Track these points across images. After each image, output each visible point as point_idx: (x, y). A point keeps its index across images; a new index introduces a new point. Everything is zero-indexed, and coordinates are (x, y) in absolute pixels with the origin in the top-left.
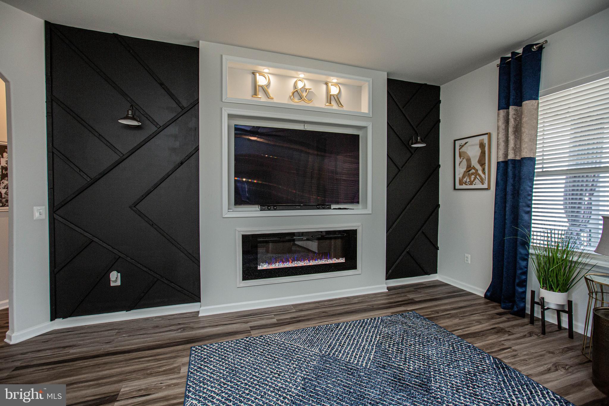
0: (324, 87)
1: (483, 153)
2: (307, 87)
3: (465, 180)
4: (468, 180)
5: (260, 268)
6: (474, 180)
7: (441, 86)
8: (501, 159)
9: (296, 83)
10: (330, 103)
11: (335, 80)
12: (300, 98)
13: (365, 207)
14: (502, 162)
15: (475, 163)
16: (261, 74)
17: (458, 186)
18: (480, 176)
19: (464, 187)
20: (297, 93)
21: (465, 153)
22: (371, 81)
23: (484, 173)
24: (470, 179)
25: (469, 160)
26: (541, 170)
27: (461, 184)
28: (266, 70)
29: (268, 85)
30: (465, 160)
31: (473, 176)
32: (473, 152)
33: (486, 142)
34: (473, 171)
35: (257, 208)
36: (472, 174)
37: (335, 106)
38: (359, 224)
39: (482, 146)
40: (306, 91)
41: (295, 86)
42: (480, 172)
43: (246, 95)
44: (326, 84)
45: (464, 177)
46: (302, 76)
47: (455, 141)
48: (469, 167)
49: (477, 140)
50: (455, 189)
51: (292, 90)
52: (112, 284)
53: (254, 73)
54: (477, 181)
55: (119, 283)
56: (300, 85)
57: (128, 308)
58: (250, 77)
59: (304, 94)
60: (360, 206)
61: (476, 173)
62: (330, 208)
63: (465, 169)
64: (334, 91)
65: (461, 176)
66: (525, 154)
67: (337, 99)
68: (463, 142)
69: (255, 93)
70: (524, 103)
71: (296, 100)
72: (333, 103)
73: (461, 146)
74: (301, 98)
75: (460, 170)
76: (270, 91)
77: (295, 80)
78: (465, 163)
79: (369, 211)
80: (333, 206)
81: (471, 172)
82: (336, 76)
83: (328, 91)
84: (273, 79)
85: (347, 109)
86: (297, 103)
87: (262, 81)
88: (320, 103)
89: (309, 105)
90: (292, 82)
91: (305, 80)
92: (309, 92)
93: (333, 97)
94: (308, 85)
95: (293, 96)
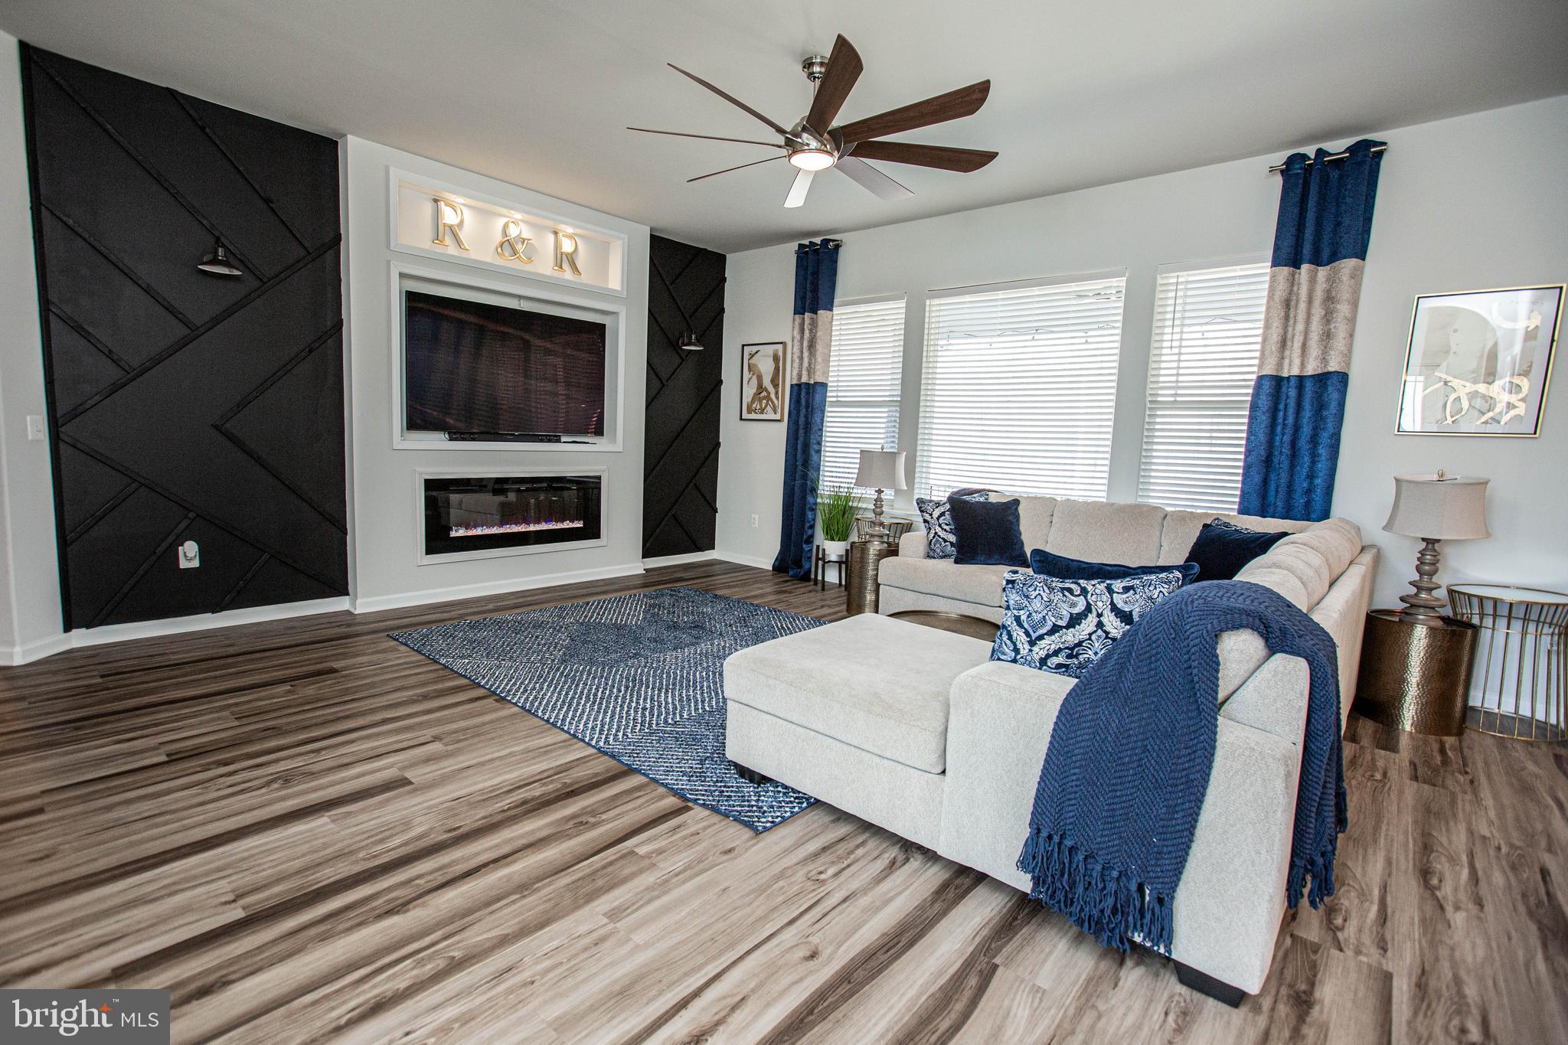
0: (552, 237)
1: (777, 369)
2: (525, 236)
3: (754, 406)
4: (758, 407)
5: (453, 534)
6: (766, 406)
7: (726, 255)
8: (795, 382)
9: (505, 227)
10: (561, 268)
11: (570, 230)
12: (512, 253)
13: (615, 441)
14: (796, 385)
15: (767, 382)
16: (448, 203)
18: (772, 402)
19: (753, 416)
20: (508, 245)
21: (755, 365)
22: (626, 240)
23: (777, 398)
24: (761, 405)
25: (760, 378)
26: (835, 399)
27: (749, 412)
28: (459, 200)
29: (461, 224)
30: (755, 377)
31: (765, 401)
32: (766, 367)
33: (780, 354)
34: (764, 394)
35: (445, 435)
36: (764, 398)
37: (568, 275)
38: (605, 467)
39: (776, 358)
40: (523, 243)
41: (505, 233)
42: (773, 396)
43: (423, 241)
44: (556, 233)
45: (753, 401)
46: (518, 216)
47: (743, 346)
48: (761, 387)
49: (770, 349)
50: (741, 419)
51: (498, 237)
52: (184, 564)
53: (436, 201)
54: (768, 408)
55: (196, 564)
56: (513, 231)
57: (216, 608)
58: (428, 208)
59: (520, 247)
60: (605, 439)
61: (768, 398)
62: (560, 442)
63: (754, 391)
64: (567, 246)
65: (750, 399)
66: (819, 378)
67: (571, 259)
68: (754, 349)
69: (437, 237)
70: (819, 312)
71: (507, 256)
72: (566, 266)
73: (752, 356)
74: (515, 252)
75: (750, 391)
76: (463, 235)
77: (506, 220)
78: (754, 381)
79: (619, 446)
80: (563, 438)
81: (762, 395)
82: (573, 225)
83: (557, 245)
84: (468, 216)
85: (586, 278)
86: (507, 262)
87: (449, 217)
88: (545, 266)
89: (528, 268)
90: (499, 223)
91: (523, 224)
92: (527, 244)
93: (565, 257)
94: (527, 232)
95: (502, 246)
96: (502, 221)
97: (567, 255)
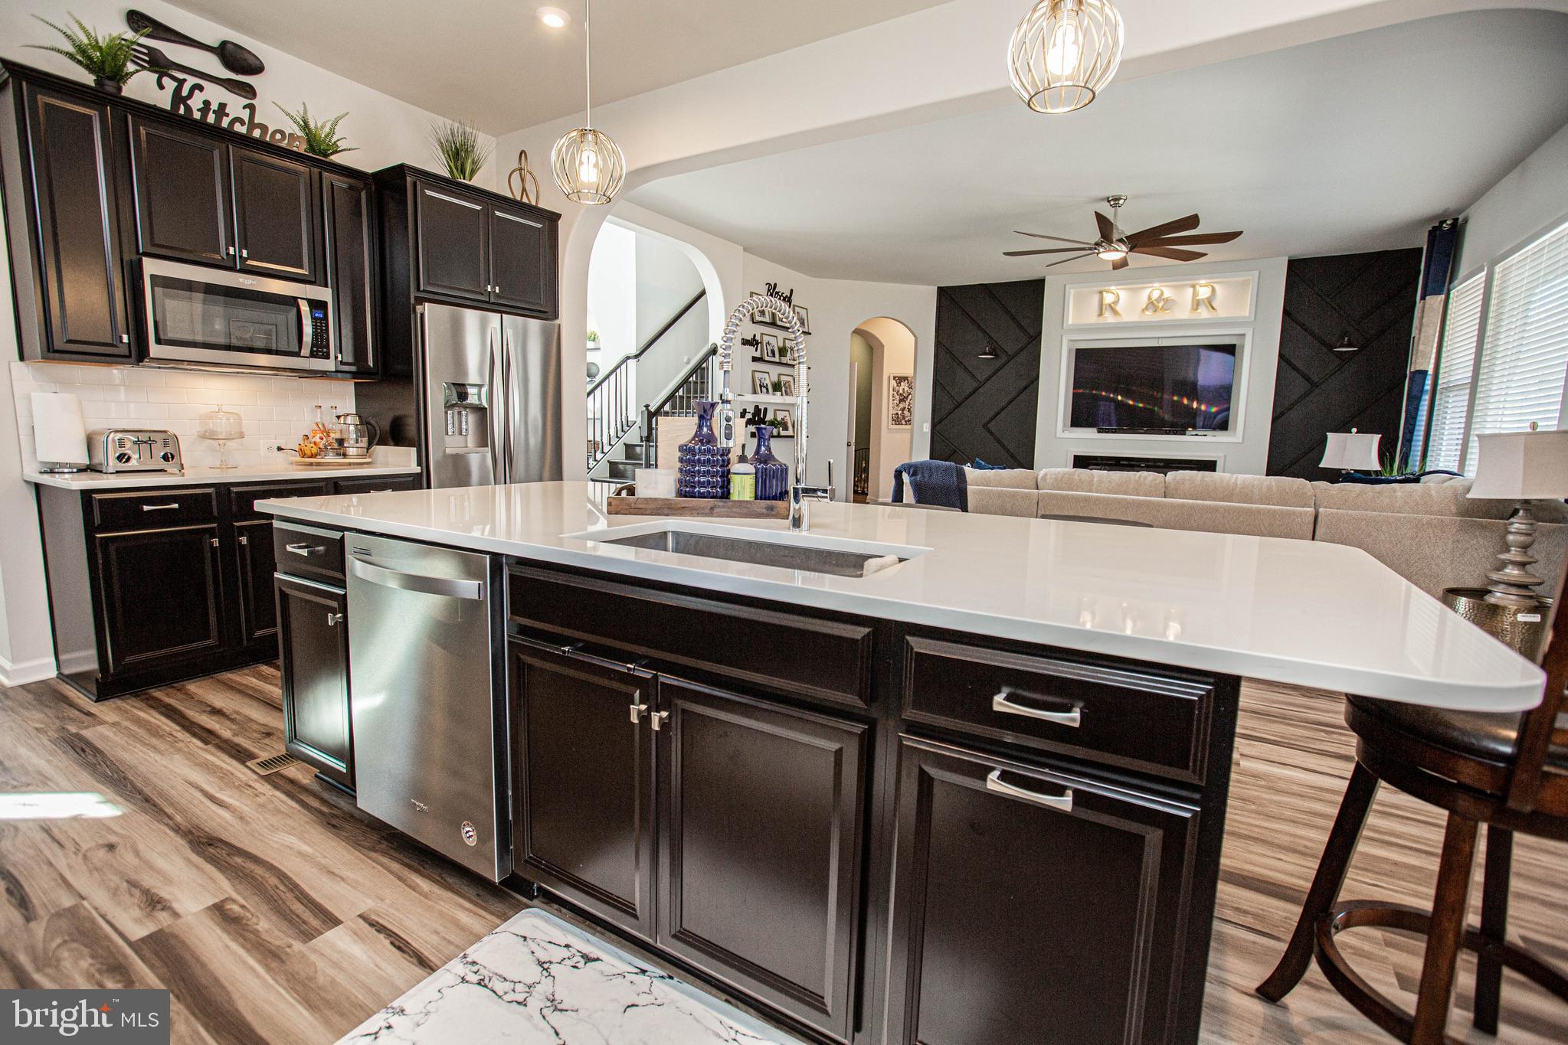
0: (1190, 291)
2: (1165, 296)
9: (1151, 293)
10: (1197, 310)
11: (1203, 282)
12: (1154, 310)
13: (1236, 435)
16: (1107, 292)
20: (1150, 305)
22: (1258, 272)
28: (1113, 288)
29: (1118, 301)
35: (1095, 430)
38: (1222, 454)
40: (1164, 300)
41: (1149, 298)
43: (1092, 318)
44: (1194, 286)
46: (1156, 285)
51: (1145, 303)
53: (1101, 292)
56: (1156, 295)
58: (1096, 298)
59: (1161, 304)
60: (1228, 431)
62: (1184, 434)
64: (1204, 293)
67: (1210, 303)
69: (1101, 314)
71: (1149, 313)
72: (1202, 309)
74: (1157, 309)
76: (1118, 308)
77: (1149, 290)
79: (1240, 437)
80: (1189, 432)
82: (1205, 279)
83: (1195, 294)
84: (1123, 295)
85: (1222, 313)
86: (1149, 316)
87: (1109, 298)
88: (1183, 312)
89: (1168, 317)
90: (1145, 294)
91: (1163, 289)
92: (1167, 301)
93: (1201, 302)
94: (1168, 293)
95: (1146, 309)
96: (1148, 291)
97: (1203, 300)
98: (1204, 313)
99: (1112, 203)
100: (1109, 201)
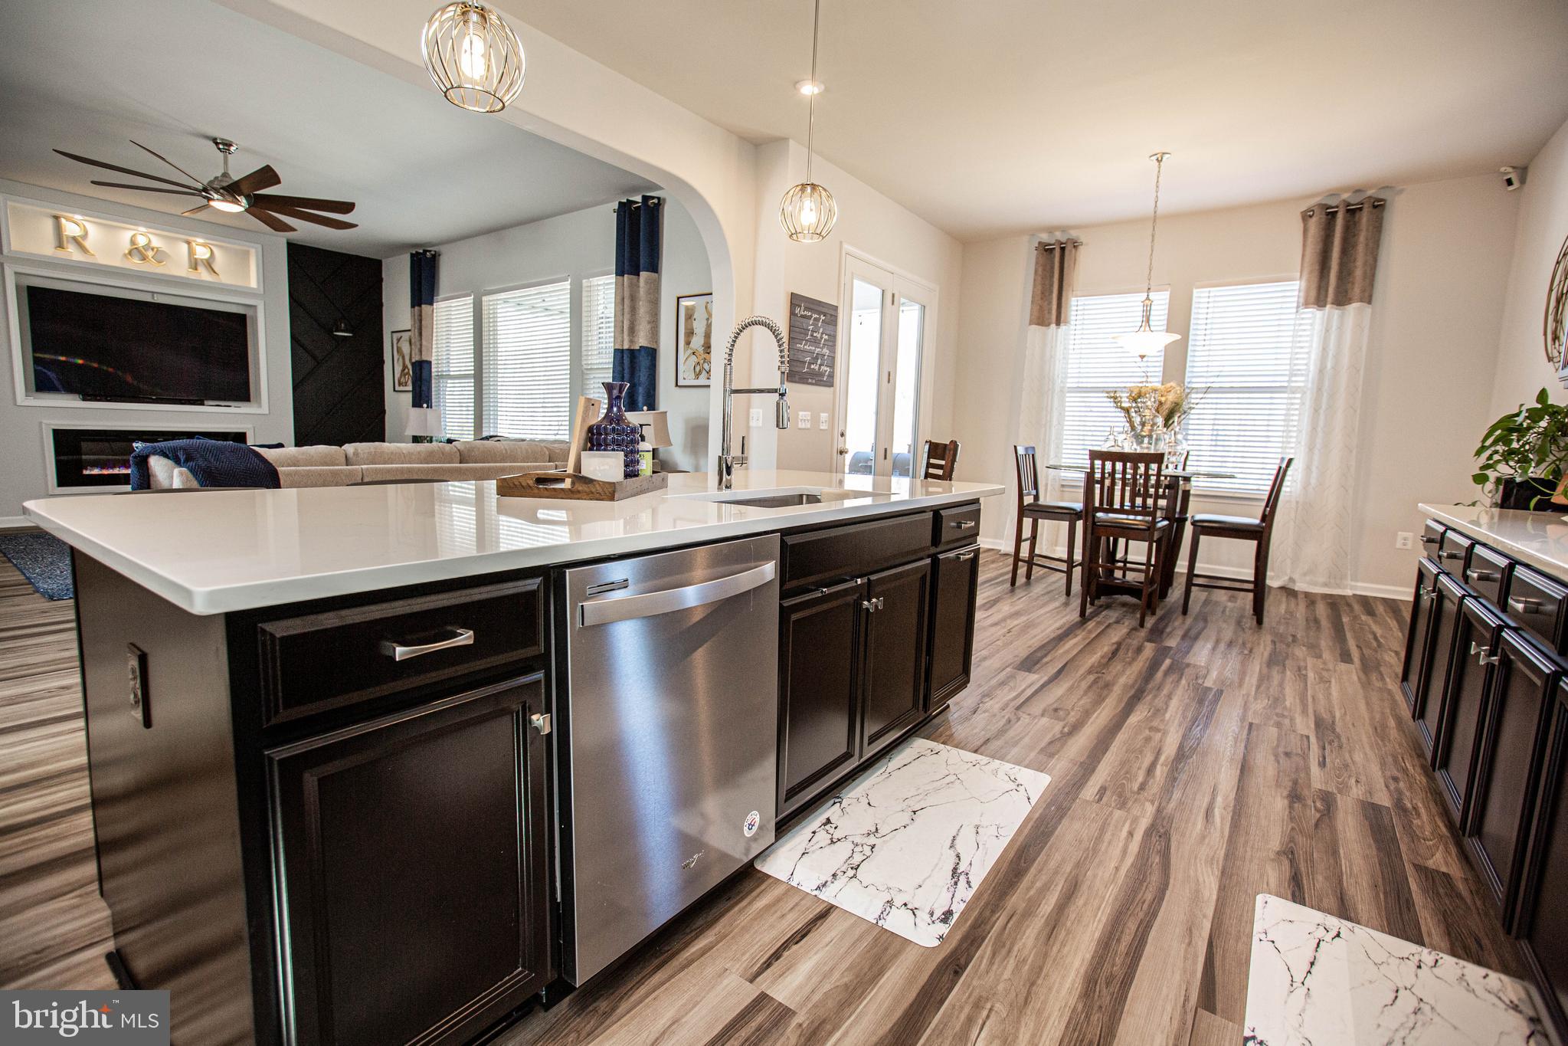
0: (185, 246)
2: (155, 245)
3: (403, 380)
5: (87, 473)
6: (408, 380)
7: (383, 261)
9: (134, 236)
10: (196, 269)
11: (200, 241)
12: (142, 258)
13: (260, 405)
15: (407, 361)
16: (70, 220)
17: (397, 388)
19: (402, 388)
20: (135, 251)
21: (401, 348)
22: (260, 249)
27: (400, 385)
28: (79, 216)
29: (84, 236)
30: (401, 357)
31: (407, 376)
35: (75, 397)
36: (407, 374)
38: (250, 426)
39: (410, 342)
40: (153, 250)
41: (133, 242)
44: (188, 243)
46: (142, 229)
47: (393, 333)
48: (404, 365)
50: (394, 390)
51: (126, 246)
53: (56, 217)
54: (409, 382)
56: (141, 241)
58: (49, 223)
59: (150, 254)
60: (252, 403)
61: (409, 374)
62: (203, 405)
63: (401, 368)
64: (202, 253)
66: (427, 358)
67: (209, 264)
68: (399, 335)
69: (60, 246)
71: (136, 260)
72: (202, 270)
73: (399, 340)
74: (144, 258)
76: (87, 244)
77: (133, 233)
78: (401, 361)
79: (265, 409)
80: (206, 402)
81: (405, 371)
82: (203, 238)
83: (191, 252)
84: (92, 229)
85: (226, 280)
86: (135, 264)
87: (70, 228)
88: (179, 269)
89: (160, 270)
90: (127, 235)
91: (151, 236)
92: (157, 251)
93: (199, 262)
94: (156, 242)
95: (130, 253)
96: (130, 234)
97: (202, 260)
98: (204, 275)
99: (221, 147)
100: (217, 144)
